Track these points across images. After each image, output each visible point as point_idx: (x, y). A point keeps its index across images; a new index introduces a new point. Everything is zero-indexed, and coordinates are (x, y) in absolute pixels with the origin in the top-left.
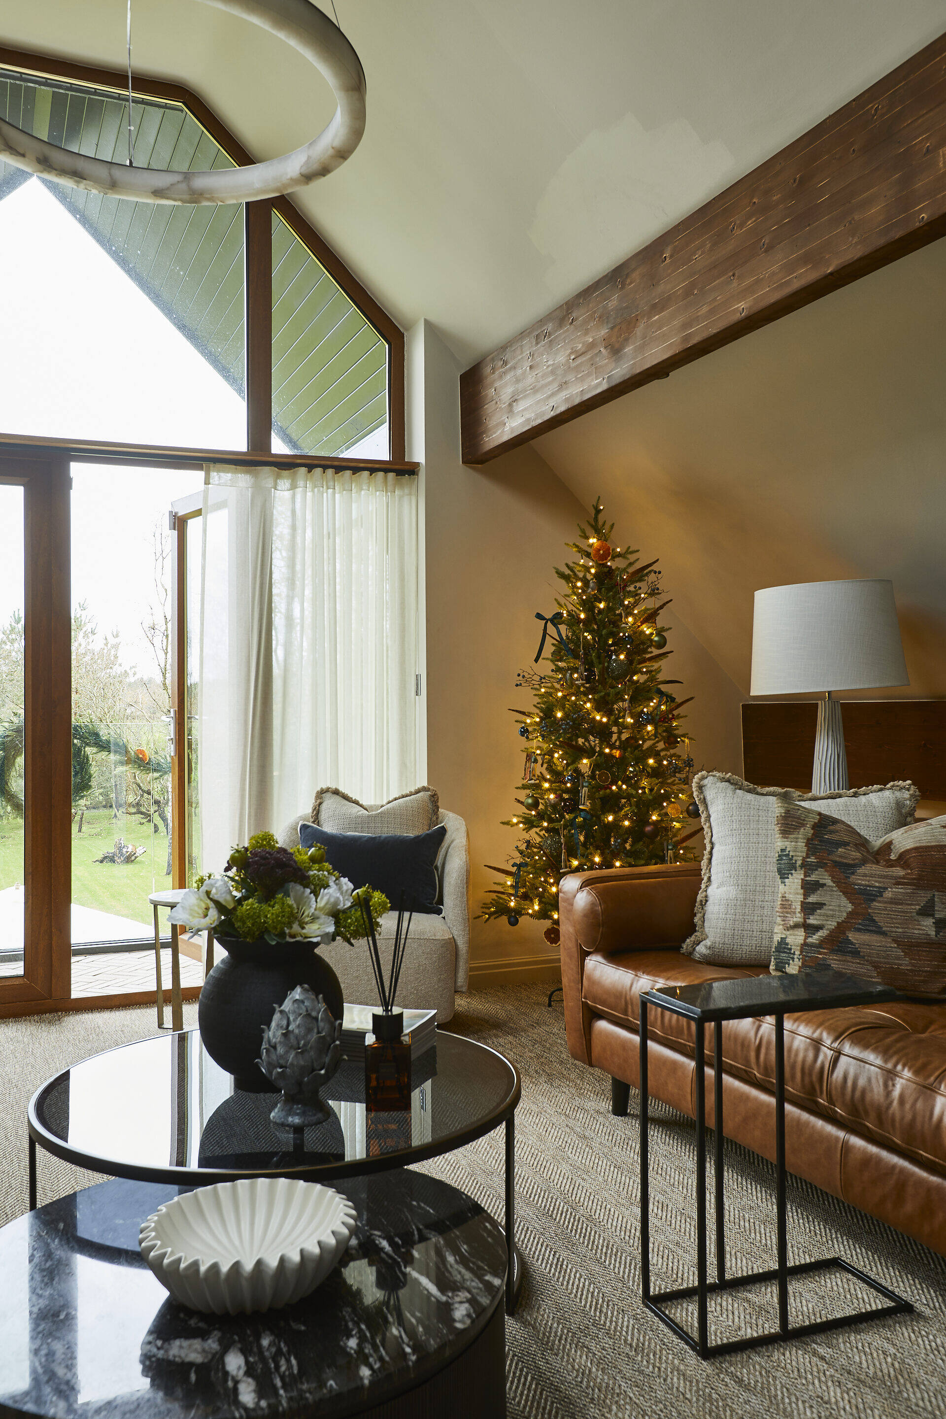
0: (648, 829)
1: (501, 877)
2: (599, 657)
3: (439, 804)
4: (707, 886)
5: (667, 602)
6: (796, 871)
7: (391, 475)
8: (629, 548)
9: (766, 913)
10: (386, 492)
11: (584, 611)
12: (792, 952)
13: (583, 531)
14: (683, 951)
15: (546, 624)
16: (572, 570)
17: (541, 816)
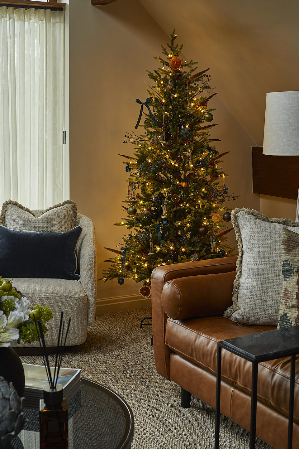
0: (201, 229)
1: (114, 255)
2: (173, 127)
3: (77, 211)
4: (239, 277)
5: (214, 95)
6: (294, 274)
7: (48, 11)
8: (192, 60)
9: (274, 295)
10: (46, 21)
11: (164, 98)
12: (291, 322)
13: (164, 50)
14: (225, 316)
15: (142, 106)
16: (158, 74)
17: (138, 221)
